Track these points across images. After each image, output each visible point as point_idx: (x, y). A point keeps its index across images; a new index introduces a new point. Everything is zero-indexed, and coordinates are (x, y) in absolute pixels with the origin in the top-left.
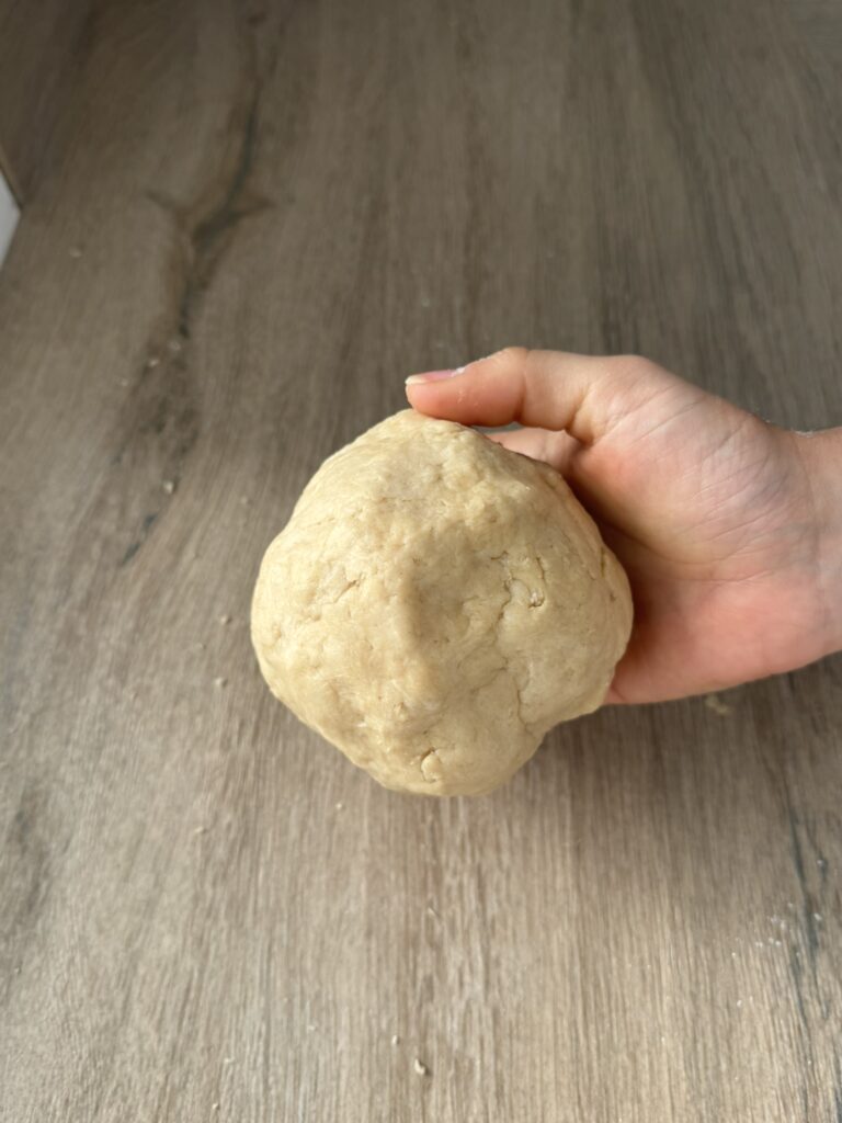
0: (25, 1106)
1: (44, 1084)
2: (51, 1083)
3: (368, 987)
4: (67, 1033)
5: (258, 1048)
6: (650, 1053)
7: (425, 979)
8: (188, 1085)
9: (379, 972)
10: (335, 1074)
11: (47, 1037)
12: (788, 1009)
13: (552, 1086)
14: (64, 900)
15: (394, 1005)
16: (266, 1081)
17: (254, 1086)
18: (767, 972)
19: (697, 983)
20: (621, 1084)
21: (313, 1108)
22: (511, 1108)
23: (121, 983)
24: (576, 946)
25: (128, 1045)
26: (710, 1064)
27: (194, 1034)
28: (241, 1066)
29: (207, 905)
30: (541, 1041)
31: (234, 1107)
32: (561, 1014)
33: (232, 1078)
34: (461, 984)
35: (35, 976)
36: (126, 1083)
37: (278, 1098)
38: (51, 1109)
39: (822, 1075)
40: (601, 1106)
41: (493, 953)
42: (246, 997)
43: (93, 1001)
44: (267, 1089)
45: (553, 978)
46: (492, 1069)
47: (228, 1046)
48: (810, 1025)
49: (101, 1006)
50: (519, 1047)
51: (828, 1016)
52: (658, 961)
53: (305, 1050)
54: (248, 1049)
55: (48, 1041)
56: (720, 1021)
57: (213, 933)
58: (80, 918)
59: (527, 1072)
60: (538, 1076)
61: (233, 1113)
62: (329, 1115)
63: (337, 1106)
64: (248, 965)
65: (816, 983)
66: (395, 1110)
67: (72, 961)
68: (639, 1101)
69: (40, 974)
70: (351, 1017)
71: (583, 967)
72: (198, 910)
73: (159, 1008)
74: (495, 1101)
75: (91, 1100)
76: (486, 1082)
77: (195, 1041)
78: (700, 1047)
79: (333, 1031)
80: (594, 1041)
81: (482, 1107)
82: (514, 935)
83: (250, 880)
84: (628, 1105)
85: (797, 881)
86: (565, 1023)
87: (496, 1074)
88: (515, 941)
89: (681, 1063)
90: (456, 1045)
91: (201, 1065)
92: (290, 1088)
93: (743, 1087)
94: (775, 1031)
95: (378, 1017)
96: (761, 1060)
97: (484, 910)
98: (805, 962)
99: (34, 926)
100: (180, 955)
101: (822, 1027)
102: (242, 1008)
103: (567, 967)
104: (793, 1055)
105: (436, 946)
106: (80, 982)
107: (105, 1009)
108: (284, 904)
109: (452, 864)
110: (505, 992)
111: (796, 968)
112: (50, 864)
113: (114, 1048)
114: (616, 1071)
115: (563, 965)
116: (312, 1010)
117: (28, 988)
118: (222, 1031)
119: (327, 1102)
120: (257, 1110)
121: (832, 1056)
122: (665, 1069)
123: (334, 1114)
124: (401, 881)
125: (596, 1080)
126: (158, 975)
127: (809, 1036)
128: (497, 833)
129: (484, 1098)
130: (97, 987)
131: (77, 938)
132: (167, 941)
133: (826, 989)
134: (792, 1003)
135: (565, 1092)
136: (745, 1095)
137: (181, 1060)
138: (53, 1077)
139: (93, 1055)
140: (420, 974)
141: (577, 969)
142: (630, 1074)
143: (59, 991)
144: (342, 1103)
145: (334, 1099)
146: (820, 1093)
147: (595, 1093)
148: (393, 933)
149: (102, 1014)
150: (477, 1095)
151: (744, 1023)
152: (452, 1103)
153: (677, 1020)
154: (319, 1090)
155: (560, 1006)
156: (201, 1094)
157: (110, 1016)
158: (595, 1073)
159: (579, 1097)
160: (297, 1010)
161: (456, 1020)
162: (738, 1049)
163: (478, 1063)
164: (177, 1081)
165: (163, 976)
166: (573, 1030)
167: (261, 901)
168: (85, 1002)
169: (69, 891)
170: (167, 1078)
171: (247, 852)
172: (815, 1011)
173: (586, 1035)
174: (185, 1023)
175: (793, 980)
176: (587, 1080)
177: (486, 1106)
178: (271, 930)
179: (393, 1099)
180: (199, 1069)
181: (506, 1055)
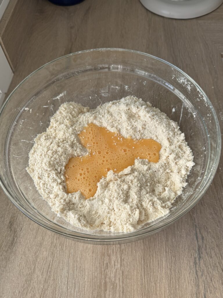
0: (9, 293)
1: (14, 288)
2: (16, 287)
3: (92, 265)
4: (20, 275)
5: (66, 280)
6: (160, 283)
7: (106, 264)
8: (49, 289)
9: (95, 261)
10: (84, 286)
11: (15, 276)
12: (193, 273)
13: (136, 291)
14: (20, 243)
15: (98, 270)
16: (67, 288)
17: (65, 289)
18: (188, 264)
19: (171, 266)
20: (152, 290)
21: (79, 294)
22: (126, 296)
23: (33, 263)
24: (142, 257)
25: (34, 279)
26: (174, 286)
27: (50, 276)
28: (61, 284)
29: (54, 245)
30: (133, 279)
31: (59, 294)
32: (139, 273)
33: (59, 287)
34: (115, 265)
35: (13, 261)
36: (34, 288)
37: (70, 292)
38: (16, 294)
39: (201, 289)
40: (148, 295)
41: (123, 258)
42: (63, 267)
43: (26, 268)
44: (68, 290)
45: (137, 264)
46: (121, 286)
47: (58, 279)
48: (198, 277)
49: (28, 269)
50: (128, 280)
51: (203, 275)
52: (162, 261)
53: (77, 280)
54: (63, 280)
55: (15, 277)
56: (177, 276)
57: (55, 251)
58: (24, 247)
59: (130, 288)
60: (133, 288)
61: (59, 296)
62: (82, 296)
63: (84, 294)
64: (64, 260)
65: (200, 267)
66: (98, 296)
67: (22, 258)
68: (157, 295)
69: (14, 261)
70: (88, 273)
71: (144, 262)
72: (52, 246)
73: (42, 269)
74: (122, 294)
75: (25, 292)
76: (120, 289)
77: (50, 278)
78: (172, 282)
79: (84, 276)
80: (146, 280)
81: (119, 295)
82: (128, 253)
84: (154, 296)
85: (196, 242)
86: (139, 275)
87: (122, 287)
88: (128, 255)
89: (167, 286)
90: (113, 280)
91: (52, 283)
92: (73, 290)
93: (182, 292)
94: (190, 279)
95: (95, 273)
96: (186, 285)
97: (121, 247)
98: (198, 262)
99: (13, 249)
100: (47, 256)
101: (201, 278)
102: (62, 270)
103: (140, 262)
104: (194, 284)
105: (109, 256)
106: (23, 263)
107: (29, 269)
110: (125, 268)
111: (195, 263)
112: (17, 234)
113: (31, 279)
114: (151, 287)
115: (139, 261)
116: (79, 271)
117: (11, 264)
118: (57, 275)
119: (82, 293)
120: (65, 295)
121: (203, 285)
122: (163, 287)
123: (83, 296)
125: (147, 289)
126: (42, 261)
127: (198, 280)
129: (119, 293)
130: (27, 264)
131: (23, 252)
132: (45, 253)
133: (203, 268)
134: (194, 272)
135: (139, 292)
136: (182, 294)
137: (47, 283)
138: (16, 286)
139: (26, 281)
140: (105, 262)
141: (143, 262)
142: (155, 288)
143: (18, 265)
144: (85, 294)
145: (84, 292)
146: (200, 294)
147: (146, 293)
148: (99, 252)
149: (28, 271)
150: (118, 292)
151: (182, 276)
152: (112, 294)
153: (166, 275)
154: (80, 290)
155: (138, 271)
156: (52, 291)
157: (30, 271)
158: (146, 287)
159: (142, 293)
160: (75, 271)
161: (113, 274)
162: (181, 283)
163: (118, 285)
164: (46, 287)
165: (43, 262)
166: (141, 277)
168: (24, 268)
169: (21, 241)
170: (44, 287)
172: (200, 274)
173: (144, 278)
174: (48, 273)
175: (194, 266)
176: (144, 289)
177: (120, 295)
178: (69, 251)
179: (98, 293)
180: (51, 284)
181: (125, 283)
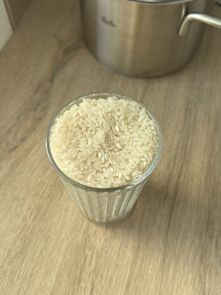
83: (19, 266)
108: (28, 277)
109: (85, 279)
124: (67, 280)
128: (103, 272)
167: (21, 274)
171: (21, 257)
